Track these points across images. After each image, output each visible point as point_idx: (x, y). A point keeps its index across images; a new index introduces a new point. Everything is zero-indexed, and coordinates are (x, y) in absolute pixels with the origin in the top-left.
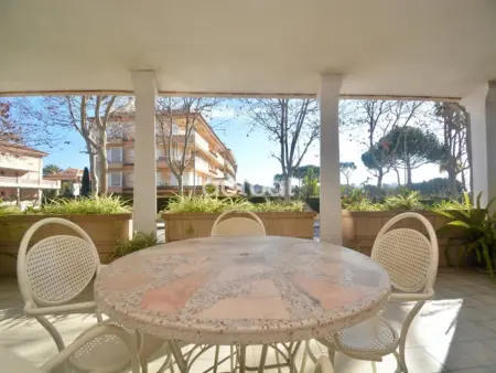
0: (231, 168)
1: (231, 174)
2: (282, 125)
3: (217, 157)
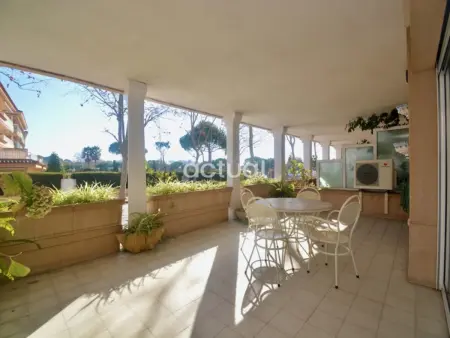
0: (20, 135)
1: (21, 142)
2: (119, 103)
3: (5, 119)
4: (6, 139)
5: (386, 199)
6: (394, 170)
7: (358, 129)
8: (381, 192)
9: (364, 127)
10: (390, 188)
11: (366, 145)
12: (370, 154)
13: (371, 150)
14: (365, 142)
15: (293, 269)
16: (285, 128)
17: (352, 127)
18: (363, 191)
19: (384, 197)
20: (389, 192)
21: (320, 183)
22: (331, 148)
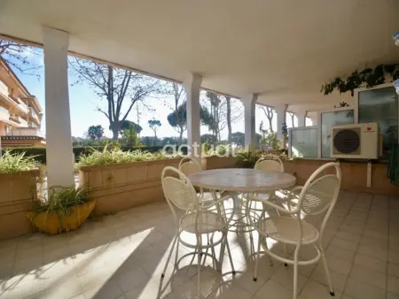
1: (36, 123)
2: (108, 83)
3: (19, 103)
4: (20, 119)
5: (369, 170)
6: (379, 135)
7: (336, 91)
8: (363, 162)
9: (343, 89)
10: (375, 157)
11: (345, 108)
12: (349, 119)
13: (351, 113)
14: (343, 105)
15: (234, 273)
16: (256, 95)
17: (328, 90)
18: (341, 160)
19: (366, 167)
20: (373, 161)
21: (292, 153)
22: (307, 119)
